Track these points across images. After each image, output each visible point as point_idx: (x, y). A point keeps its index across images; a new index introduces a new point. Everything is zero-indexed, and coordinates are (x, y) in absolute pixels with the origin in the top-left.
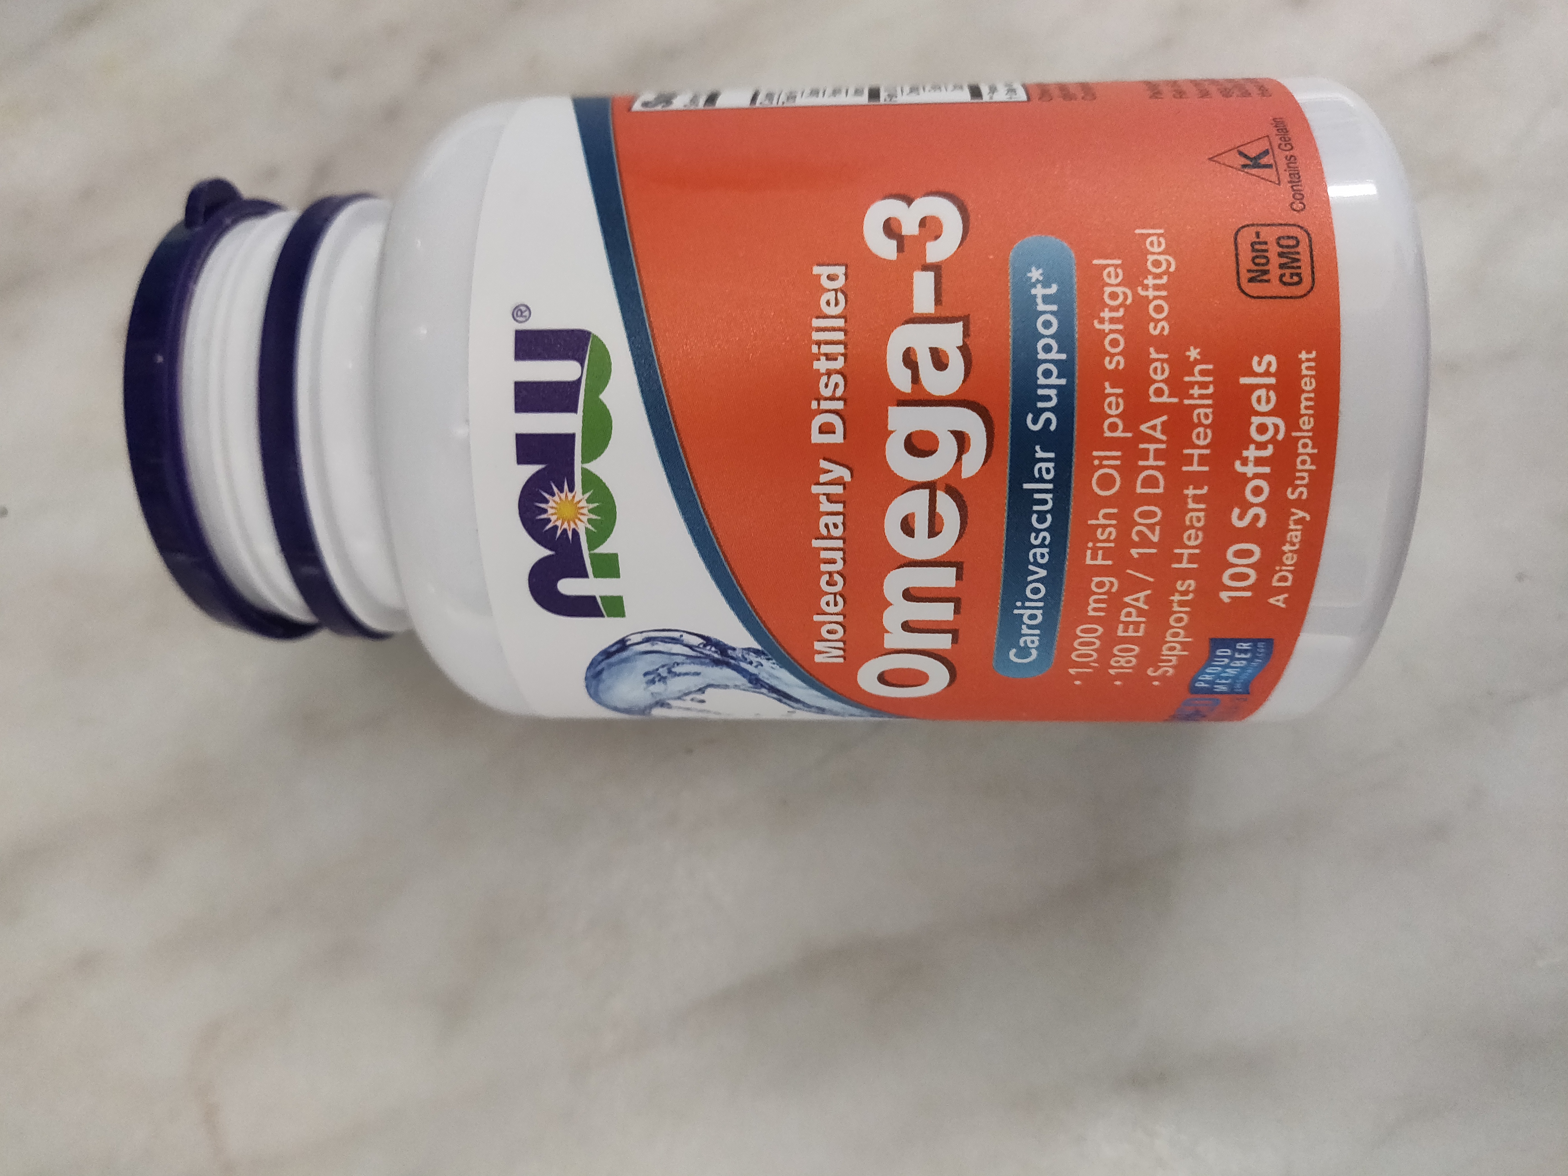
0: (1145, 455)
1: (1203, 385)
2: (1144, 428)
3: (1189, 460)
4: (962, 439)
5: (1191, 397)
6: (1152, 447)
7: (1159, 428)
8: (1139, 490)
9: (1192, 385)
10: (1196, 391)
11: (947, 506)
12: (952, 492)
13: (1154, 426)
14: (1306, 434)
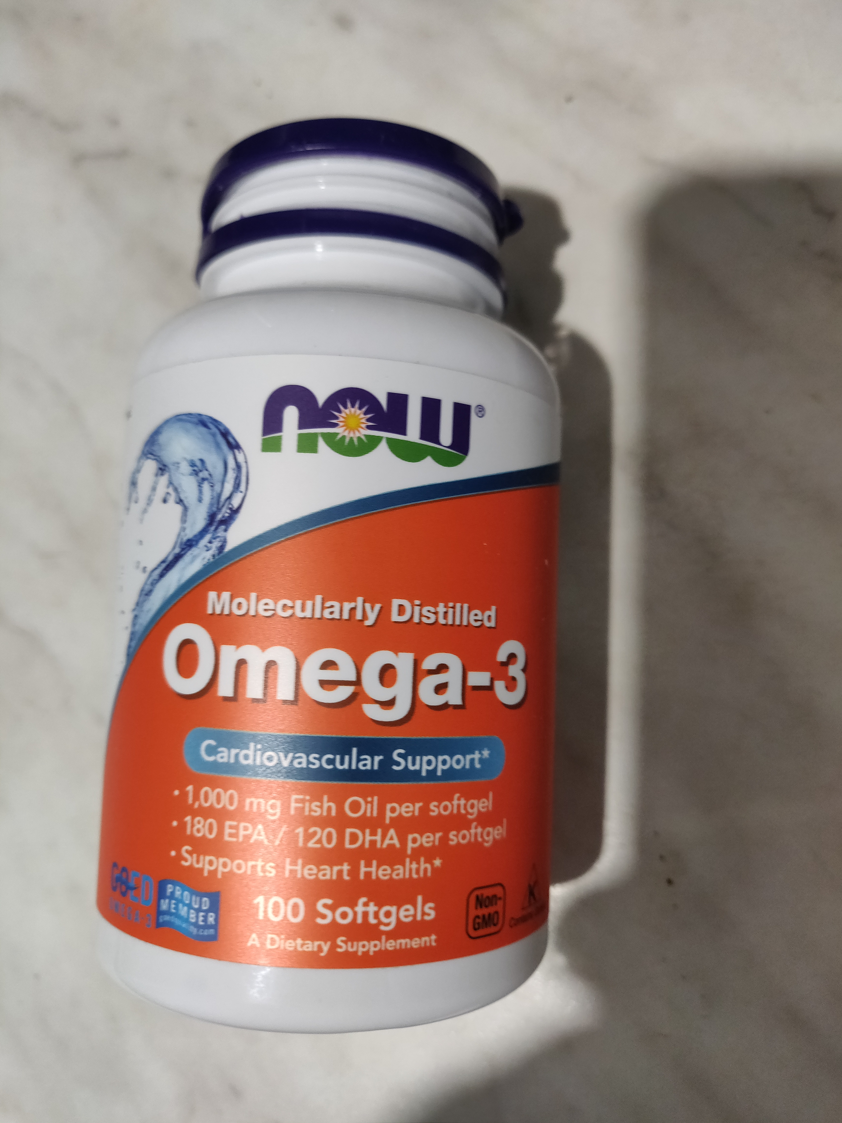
0: (373, 833)
1: (418, 871)
2: (392, 832)
3: (368, 865)
4: (389, 704)
5: (411, 863)
6: (378, 838)
7: (391, 842)
8: (348, 831)
9: (418, 863)
10: (414, 866)
11: (343, 693)
12: (353, 697)
13: (392, 838)
14: (383, 945)
